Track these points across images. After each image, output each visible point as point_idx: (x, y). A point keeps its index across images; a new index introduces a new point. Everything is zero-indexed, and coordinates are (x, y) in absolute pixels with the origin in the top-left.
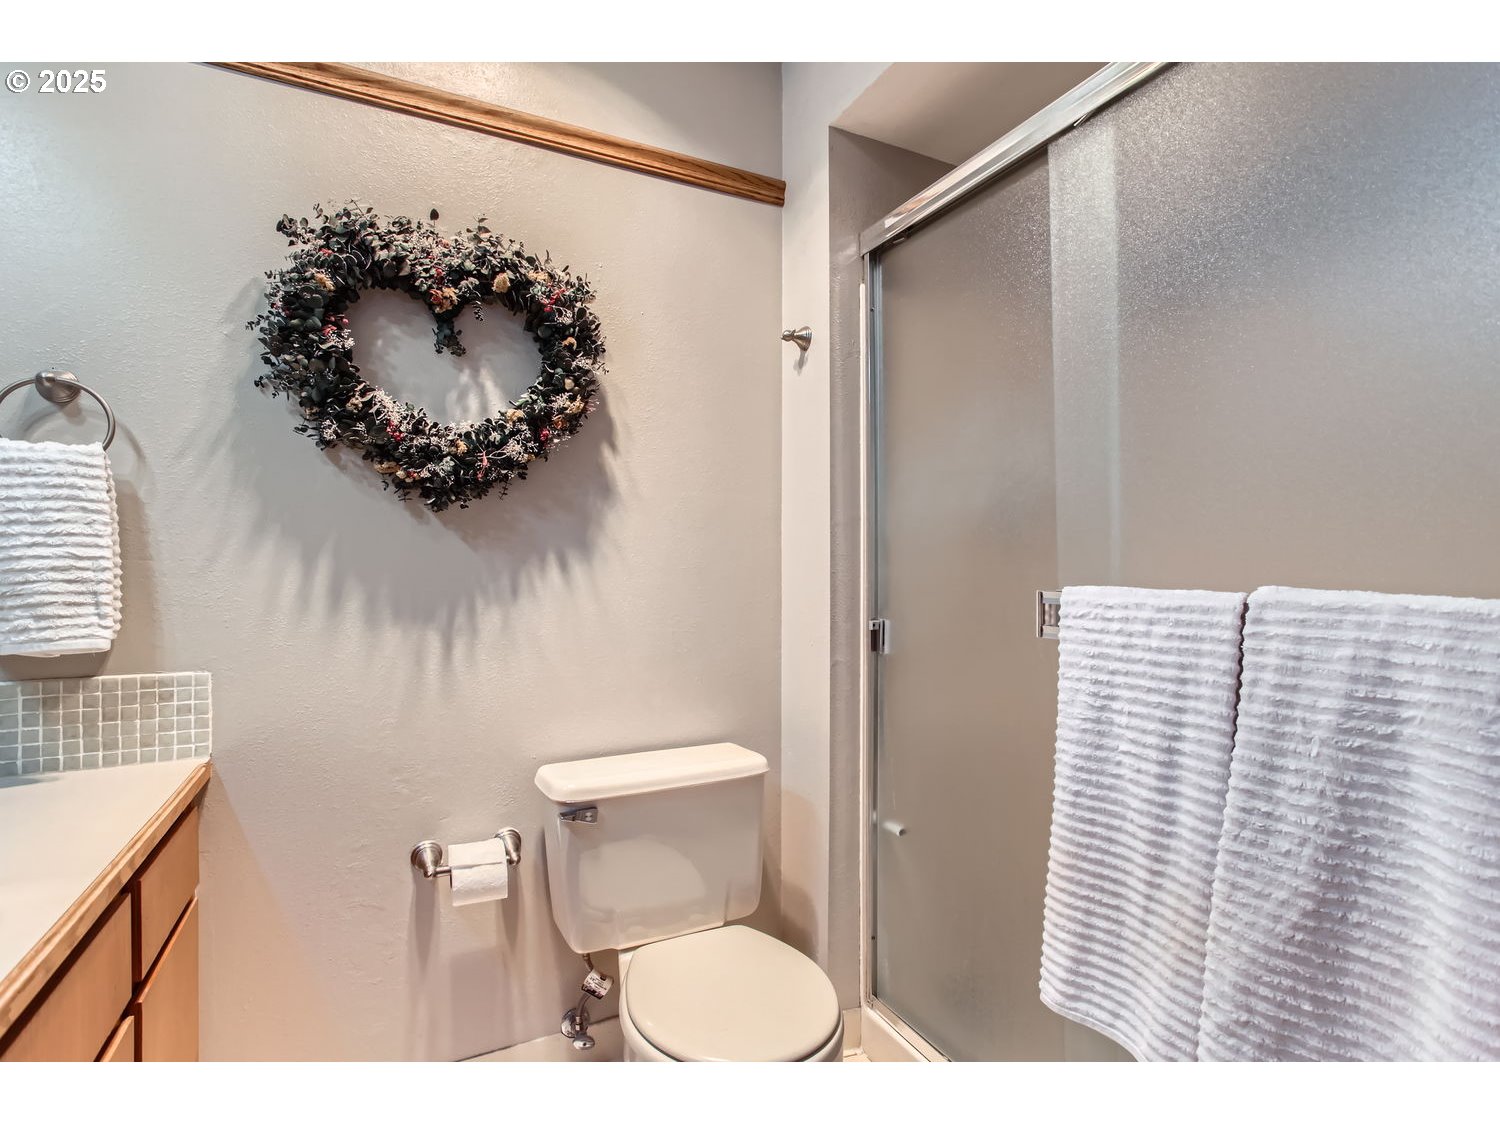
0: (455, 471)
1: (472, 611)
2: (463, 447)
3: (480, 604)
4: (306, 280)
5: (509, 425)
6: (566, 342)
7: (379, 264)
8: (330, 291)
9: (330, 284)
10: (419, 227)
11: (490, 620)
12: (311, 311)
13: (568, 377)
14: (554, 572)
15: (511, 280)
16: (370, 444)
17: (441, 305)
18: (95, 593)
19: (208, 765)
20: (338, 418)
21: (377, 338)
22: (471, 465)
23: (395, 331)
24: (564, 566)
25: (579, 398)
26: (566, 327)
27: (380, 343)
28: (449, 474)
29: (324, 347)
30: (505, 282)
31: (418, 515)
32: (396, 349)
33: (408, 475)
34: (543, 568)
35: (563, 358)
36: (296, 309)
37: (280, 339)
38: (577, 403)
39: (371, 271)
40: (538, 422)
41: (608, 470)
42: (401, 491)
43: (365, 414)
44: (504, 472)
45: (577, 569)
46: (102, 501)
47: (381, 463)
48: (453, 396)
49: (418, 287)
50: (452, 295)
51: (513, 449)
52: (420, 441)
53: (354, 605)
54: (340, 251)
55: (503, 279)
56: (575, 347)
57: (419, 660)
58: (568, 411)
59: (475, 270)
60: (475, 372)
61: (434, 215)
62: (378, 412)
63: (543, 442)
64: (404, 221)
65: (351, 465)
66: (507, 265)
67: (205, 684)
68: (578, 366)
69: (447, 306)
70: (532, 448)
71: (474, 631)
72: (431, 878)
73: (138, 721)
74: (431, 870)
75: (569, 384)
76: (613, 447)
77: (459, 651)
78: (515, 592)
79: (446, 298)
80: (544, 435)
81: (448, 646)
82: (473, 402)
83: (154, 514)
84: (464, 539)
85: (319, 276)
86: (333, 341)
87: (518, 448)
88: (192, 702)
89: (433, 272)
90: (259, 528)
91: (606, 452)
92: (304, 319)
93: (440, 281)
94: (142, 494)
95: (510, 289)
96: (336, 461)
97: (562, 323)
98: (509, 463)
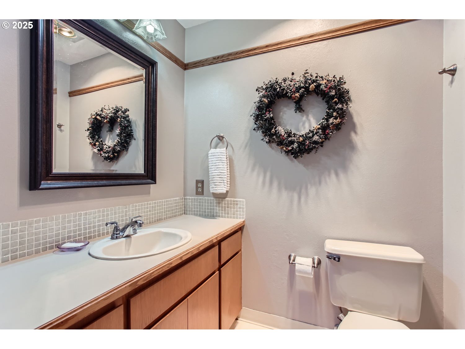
0: (299, 146)
1: (306, 188)
2: (301, 139)
3: (309, 186)
4: (262, 102)
5: (315, 131)
6: (334, 101)
7: (278, 92)
8: (267, 103)
9: (266, 101)
10: (288, 79)
11: (312, 191)
12: (263, 109)
13: (335, 112)
14: (333, 176)
15: (315, 86)
16: (278, 141)
17: (295, 99)
18: (224, 180)
19: (244, 221)
20: (269, 135)
21: (281, 112)
22: (304, 144)
23: (285, 109)
24: (337, 175)
25: (339, 118)
26: (333, 96)
27: (281, 113)
28: (297, 148)
29: (265, 118)
30: (313, 87)
31: (291, 160)
32: (285, 114)
33: (286, 149)
34: (329, 175)
35: (332, 106)
36: (260, 110)
37: (257, 118)
38: (338, 120)
39: (277, 95)
40: (324, 128)
41: (354, 141)
42: (286, 154)
43: (276, 134)
44: (314, 145)
45: (342, 176)
46: (225, 160)
47: (280, 146)
48: (301, 124)
49: (288, 96)
50: (298, 95)
51: (316, 138)
52: (290, 139)
53: (275, 184)
54: (269, 92)
55: (312, 86)
56: (337, 102)
57: (292, 202)
58: (334, 123)
59: (304, 86)
60: (308, 116)
61: (293, 74)
62: (278, 132)
63: (327, 135)
64: (285, 78)
65: (274, 147)
66: (314, 81)
67: (244, 202)
68: (338, 108)
69: (297, 99)
70: (322, 137)
71: (307, 194)
72: (291, 264)
73: (232, 209)
74: (291, 262)
75: (335, 114)
76: (356, 133)
77: (303, 199)
78: (320, 183)
79: (296, 97)
80: (327, 132)
81: (300, 198)
82: (307, 125)
83: (235, 162)
84: (304, 166)
85: (264, 100)
86: (268, 116)
87: (318, 137)
88: (242, 206)
89: (292, 90)
90: (254, 165)
91: (353, 135)
92: (261, 111)
93: (294, 92)
94: (233, 158)
95: (315, 89)
96: (271, 147)
97: (331, 95)
98: (315, 142)
